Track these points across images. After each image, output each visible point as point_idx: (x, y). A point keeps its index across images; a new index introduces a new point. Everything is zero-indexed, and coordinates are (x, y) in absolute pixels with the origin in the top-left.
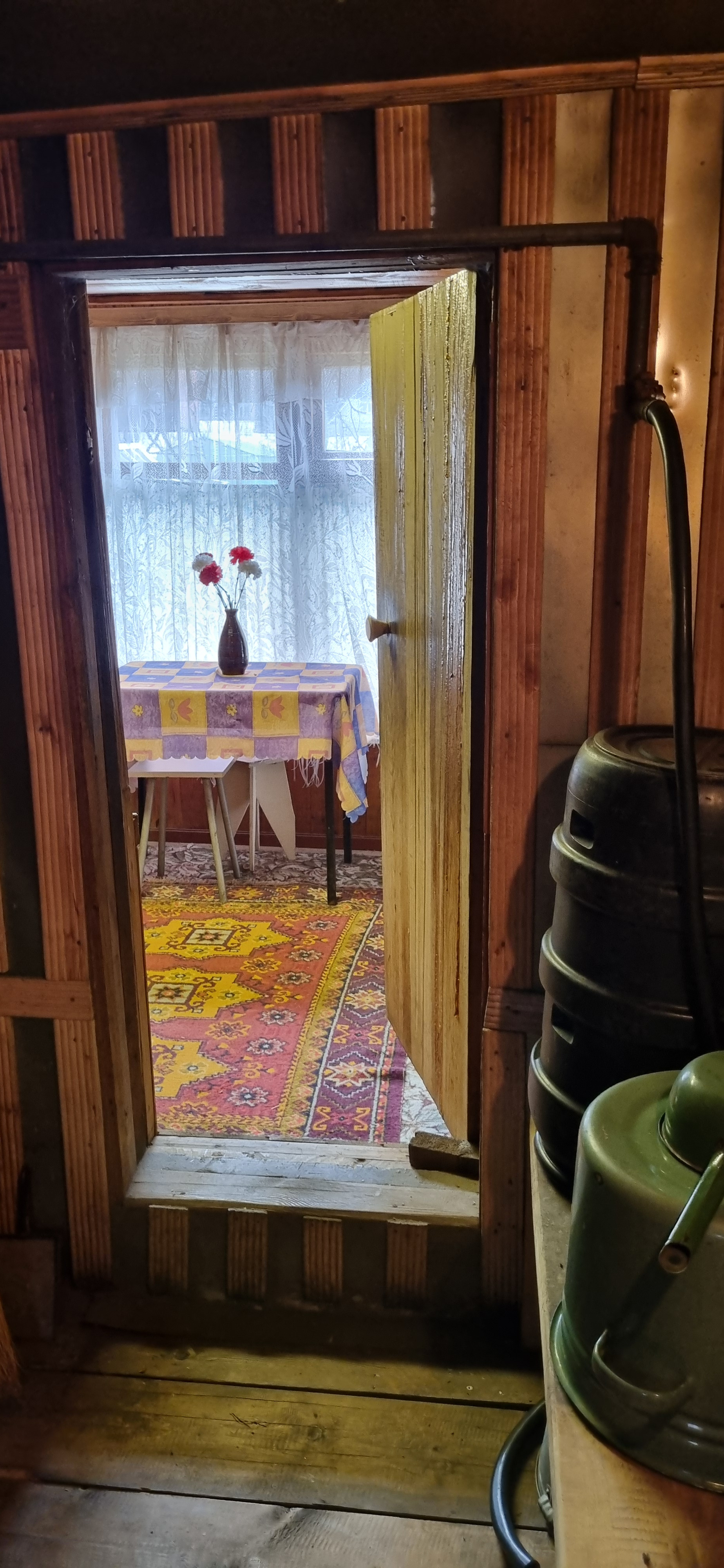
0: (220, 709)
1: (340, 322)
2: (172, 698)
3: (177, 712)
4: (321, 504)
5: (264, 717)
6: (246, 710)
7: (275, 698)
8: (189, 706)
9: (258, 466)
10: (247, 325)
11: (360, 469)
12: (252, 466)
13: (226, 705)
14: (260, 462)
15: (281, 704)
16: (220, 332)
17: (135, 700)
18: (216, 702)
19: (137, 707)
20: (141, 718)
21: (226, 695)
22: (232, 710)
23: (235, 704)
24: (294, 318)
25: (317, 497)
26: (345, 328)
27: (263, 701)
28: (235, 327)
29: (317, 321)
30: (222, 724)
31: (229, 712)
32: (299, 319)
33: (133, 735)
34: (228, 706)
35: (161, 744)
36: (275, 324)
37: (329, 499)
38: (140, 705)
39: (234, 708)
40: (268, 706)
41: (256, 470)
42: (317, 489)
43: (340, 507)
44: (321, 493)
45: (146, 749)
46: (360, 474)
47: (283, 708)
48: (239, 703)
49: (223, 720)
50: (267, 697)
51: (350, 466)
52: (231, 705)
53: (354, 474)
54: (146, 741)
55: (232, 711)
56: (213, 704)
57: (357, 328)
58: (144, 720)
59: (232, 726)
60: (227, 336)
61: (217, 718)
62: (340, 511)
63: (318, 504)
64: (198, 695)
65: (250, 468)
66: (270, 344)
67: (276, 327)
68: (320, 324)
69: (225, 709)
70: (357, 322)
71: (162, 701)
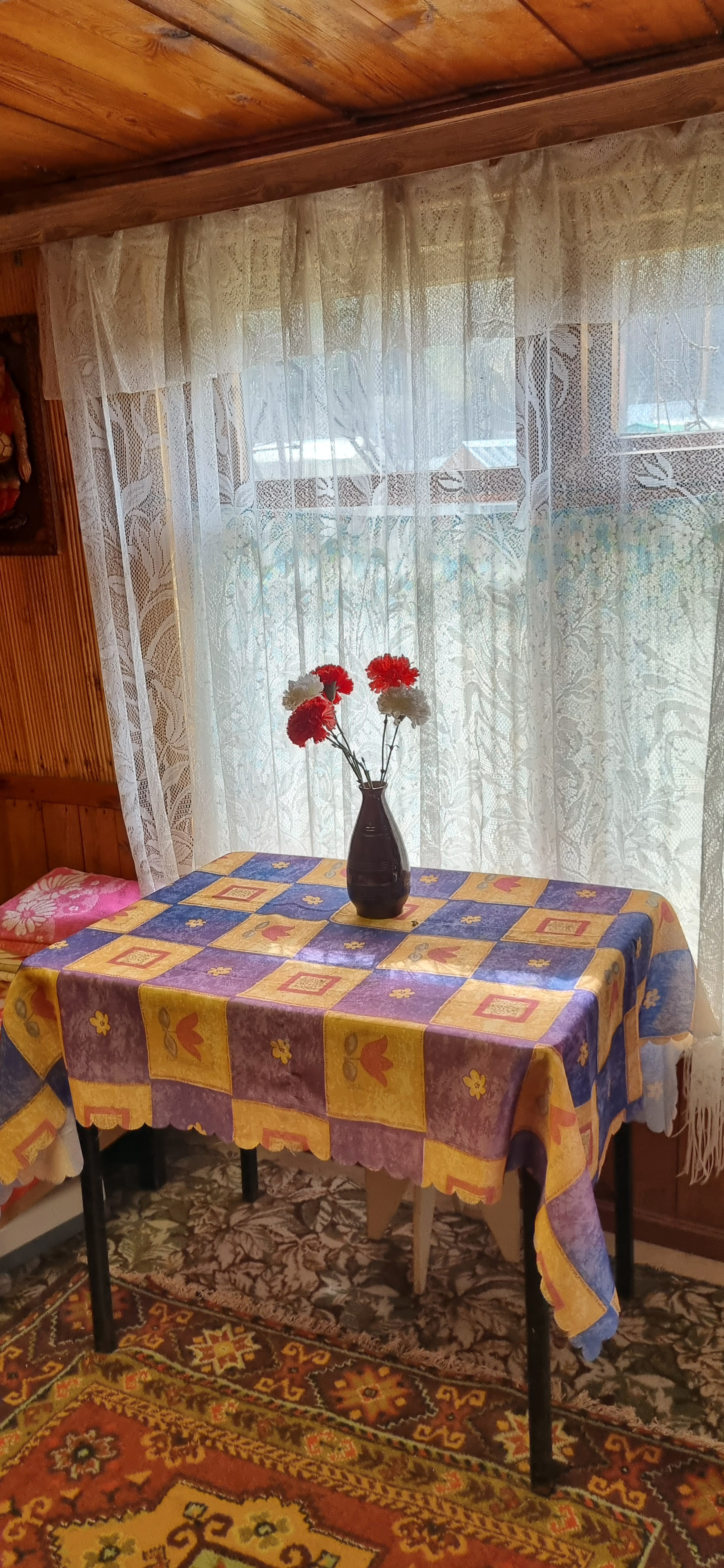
0: (258, 1046)
1: (638, 137)
2: (165, 1007)
3: (175, 1036)
4: (593, 550)
5: (349, 1076)
6: (310, 1056)
7: (372, 1039)
8: (197, 1030)
9: (458, 477)
10: (441, 174)
11: (670, 472)
12: (448, 478)
13: (269, 1038)
14: (462, 470)
15: (385, 1055)
16: (385, 200)
17: (95, 999)
18: (250, 1030)
19: (99, 1015)
20: (105, 1039)
21: (268, 1018)
22: (282, 1050)
23: (287, 1040)
24: (533, 141)
25: (586, 535)
26: (652, 151)
27: (347, 1044)
28: (414, 186)
29: (587, 138)
30: (264, 1077)
31: (277, 1053)
32: (546, 141)
33: (90, 1074)
34: (273, 1043)
35: (149, 1096)
36: (493, 163)
37: (611, 540)
38: (104, 1012)
39: (286, 1048)
40: (358, 1053)
41: (455, 485)
42: (586, 519)
43: (634, 555)
44: (594, 528)
45: (117, 1106)
46: (670, 483)
47: (389, 1065)
48: (295, 1040)
49: (265, 1069)
50: (354, 1035)
51: (650, 467)
52: (280, 1041)
53: (656, 483)
54: (116, 1088)
55: (283, 1053)
56: (243, 1033)
57: (678, 142)
58: (114, 1044)
59: (283, 1085)
60: (400, 206)
61: (252, 1062)
62: (634, 562)
63: (587, 551)
64: (212, 1008)
65: (442, 482)
66: (486, 212)
67: (496, 169)
68: (592, 146)
69: (268, 1048)
70: (677, 129)
71: (148, 1013)
